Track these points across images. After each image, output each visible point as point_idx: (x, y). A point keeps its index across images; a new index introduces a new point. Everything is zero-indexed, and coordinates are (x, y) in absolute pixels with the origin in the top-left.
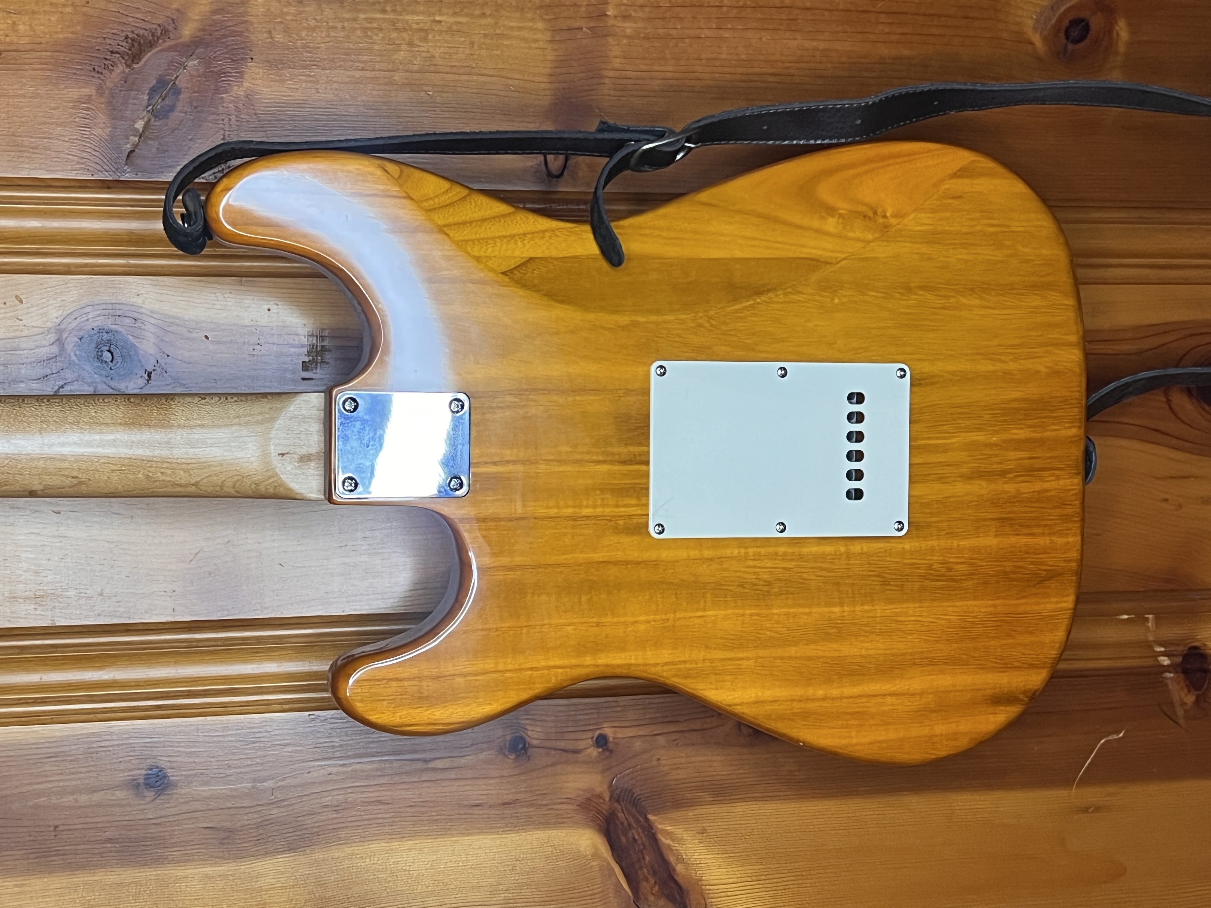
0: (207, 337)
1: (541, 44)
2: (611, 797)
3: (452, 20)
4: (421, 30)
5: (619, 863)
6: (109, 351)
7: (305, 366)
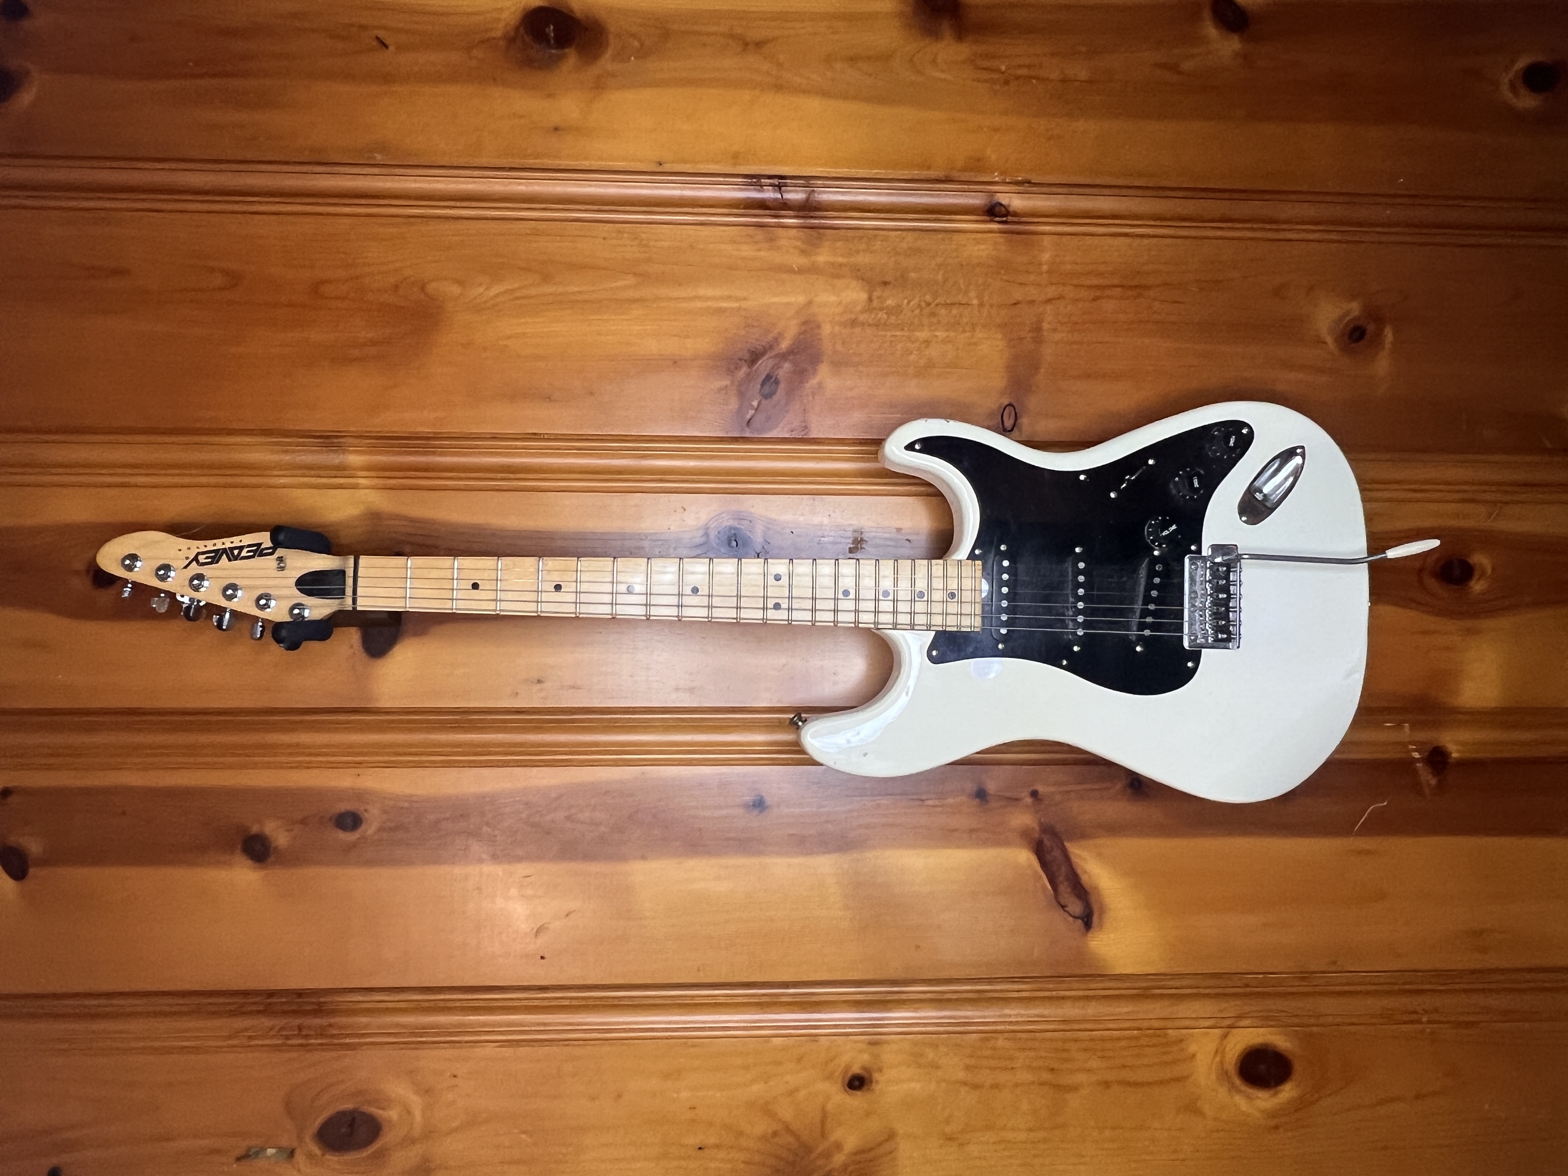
0: (792, 532)
1: (1001, 348)
2: (1041, 830)
3: (944, 335)
4: (926, 341)
5: (1044, 871)
6: (735, 541)
7: (851, 551)
